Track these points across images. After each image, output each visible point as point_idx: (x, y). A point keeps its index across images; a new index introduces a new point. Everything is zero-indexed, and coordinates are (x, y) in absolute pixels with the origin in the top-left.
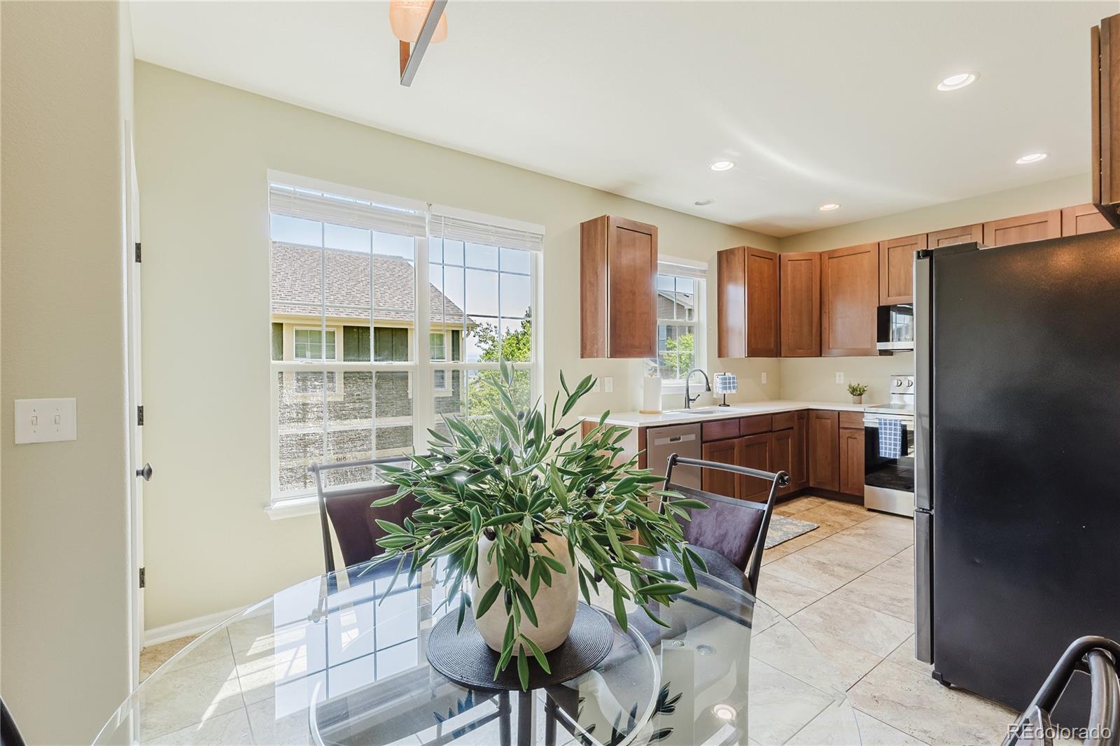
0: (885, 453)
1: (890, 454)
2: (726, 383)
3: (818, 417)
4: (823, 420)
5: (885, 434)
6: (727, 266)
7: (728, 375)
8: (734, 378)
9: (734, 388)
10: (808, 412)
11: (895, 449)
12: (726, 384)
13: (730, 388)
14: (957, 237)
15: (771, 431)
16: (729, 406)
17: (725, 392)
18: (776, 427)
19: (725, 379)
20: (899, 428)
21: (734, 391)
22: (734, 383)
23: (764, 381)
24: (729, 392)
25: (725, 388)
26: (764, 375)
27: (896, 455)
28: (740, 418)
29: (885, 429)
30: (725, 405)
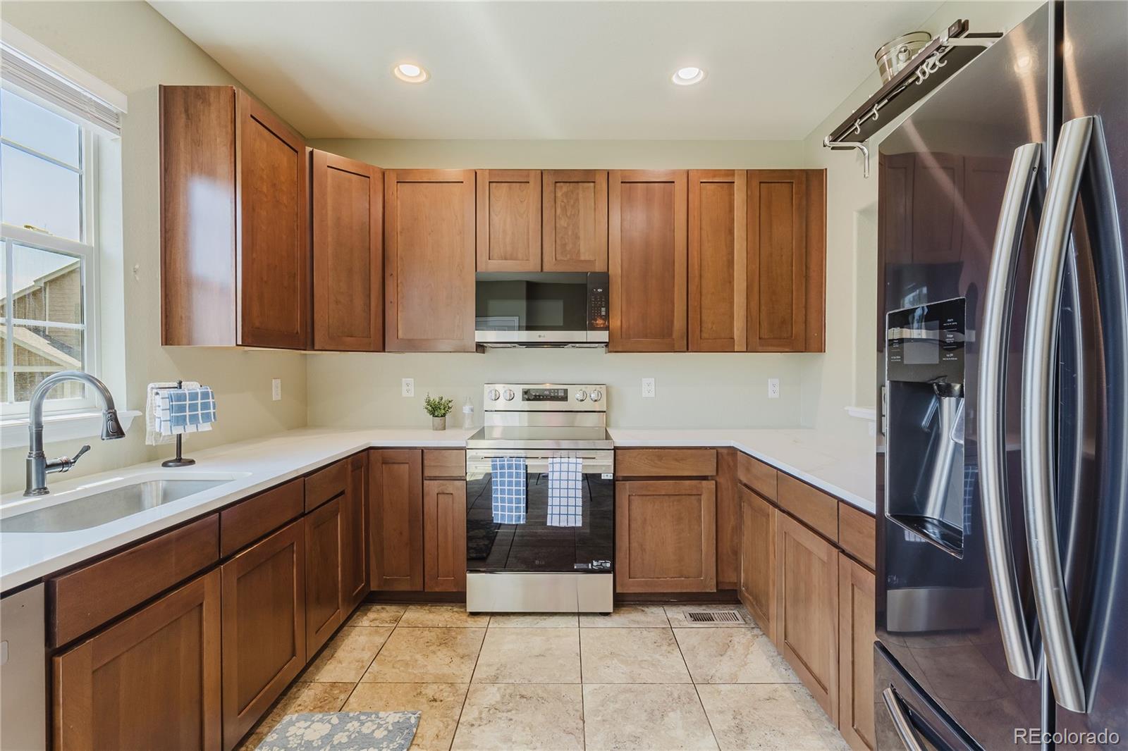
0: (503, 516)
1: (510, 517)
2: (182, 409)
3: (385, 462)
4: (396, 466)
5: (502, 484)
6: (187, 126)
7: (191, 386)
8: (205, 395)
9: (206, 417)
10: (368, 455)
11: (518, 509)
12: (180, 409)
13: (194, 419)
14: (578, 182)
15: (303, 515)
16: (192, 462)
17: (178, 430)
18: (313, 500)
19: (181, 398)
20: (522, 471)
21: (205, 427)
22: (206, 406)
23: (276, 394)
24: (191, 429)
25: (180, 421)
26: (276, 384)
27: (519, 517)
28: (219, 510)
29: (502, 475)
30: (180, 461)
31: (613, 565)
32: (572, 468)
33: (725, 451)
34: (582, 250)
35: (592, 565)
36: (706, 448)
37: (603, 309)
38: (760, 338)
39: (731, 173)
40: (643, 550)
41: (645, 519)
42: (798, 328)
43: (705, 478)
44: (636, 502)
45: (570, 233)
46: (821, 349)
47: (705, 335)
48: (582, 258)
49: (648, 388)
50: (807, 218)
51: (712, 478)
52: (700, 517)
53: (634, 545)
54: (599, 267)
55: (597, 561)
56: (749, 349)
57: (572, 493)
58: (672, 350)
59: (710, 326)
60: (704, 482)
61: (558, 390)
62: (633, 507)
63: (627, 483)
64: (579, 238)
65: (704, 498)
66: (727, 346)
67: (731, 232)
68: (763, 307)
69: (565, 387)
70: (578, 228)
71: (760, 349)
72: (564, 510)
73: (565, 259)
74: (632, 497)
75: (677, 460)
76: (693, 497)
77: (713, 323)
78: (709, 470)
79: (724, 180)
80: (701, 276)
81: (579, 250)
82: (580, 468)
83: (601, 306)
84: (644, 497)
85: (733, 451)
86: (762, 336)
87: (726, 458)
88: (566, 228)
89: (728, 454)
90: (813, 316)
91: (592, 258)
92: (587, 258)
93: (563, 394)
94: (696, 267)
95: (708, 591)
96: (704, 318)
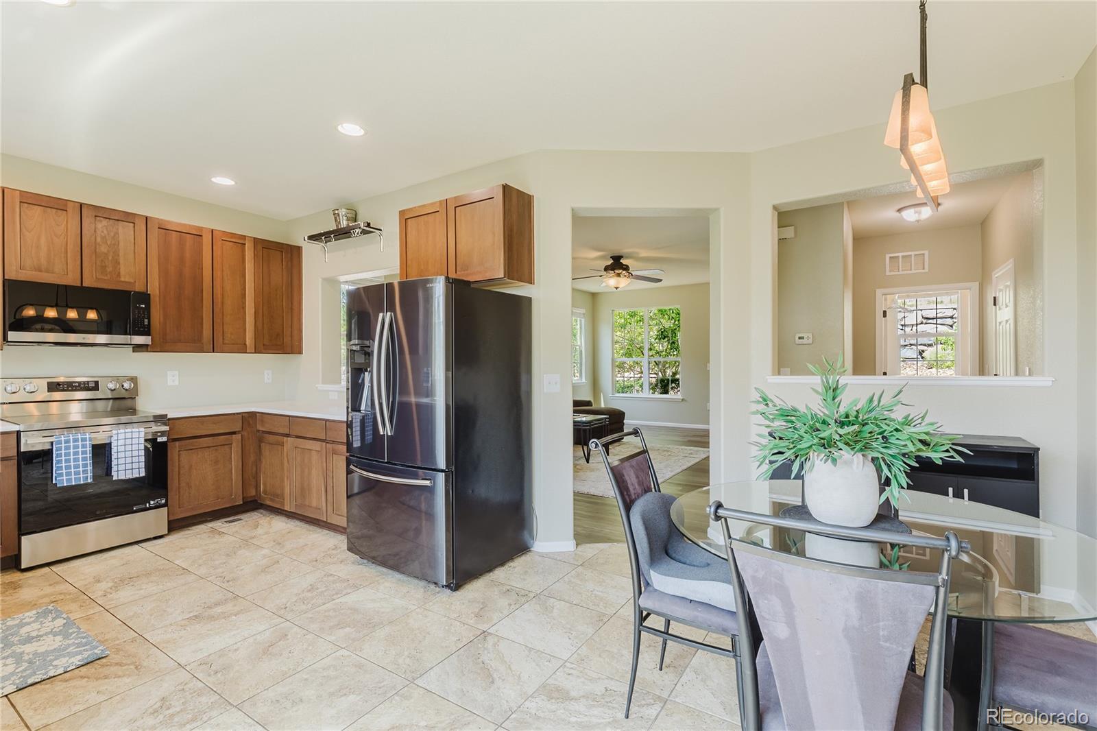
0: (69, 480)
1: (77, 479)
11: (85, 471)
20: (88, 443)
27: (87, 477)
31: (167, 501)
32: (136, 435)
33: (246, 415)
34: (122, 272)
35: (149, 504)
36: (234, 414)
37: (146, 320)
38: (264, 345)
39: (244, 237)
40: (190, 487)
41: (191, 466)
42: (287, 340)
43: (234, 433)
44: (184, 454)
45: (110, 258)
46: (300, 352)
47: (226, 341)
48: (123, 279)
49: (173, 379)
50: (291, 274)
51: (239, 432)
52: (231, 458)
53: (183, 484)
54: (139, 288)
55: (154, 500)
56: (257, 351)
57: (135, 453)
58: (201, 350)
59: (229, 336)
60: (234, 436)
61: (88, 382)
62: (182, 459)
63: (177, 443)
64: (119, 263)
65: (234, 445)
66: (243, 350)
67: (244, 276)
68: (265, 325)
69: (96, 379)
70: (118, 255)
71: (264, 351)
72: (129, 466)
73: (106, 278)
74: (181, 452)
75: (215, 423)
76: (226, 446)
77: (231, 334)
78: (237, 427)
79: (239, 241)
80: (223, 303)
81: (119, 273)
82: (142, 435)
83: (144, 318)
84: (190, 451)
85: (253, 415)
86: (265, 343)
87: (249, 418)
88: (106, 254)
89: (249, 417)
90: (295, 333)
91: (132, 281)
92: (127, 280)
93: (94, 385)
94: (219, 296)
95: (237, 504)
96: (226, 330)
